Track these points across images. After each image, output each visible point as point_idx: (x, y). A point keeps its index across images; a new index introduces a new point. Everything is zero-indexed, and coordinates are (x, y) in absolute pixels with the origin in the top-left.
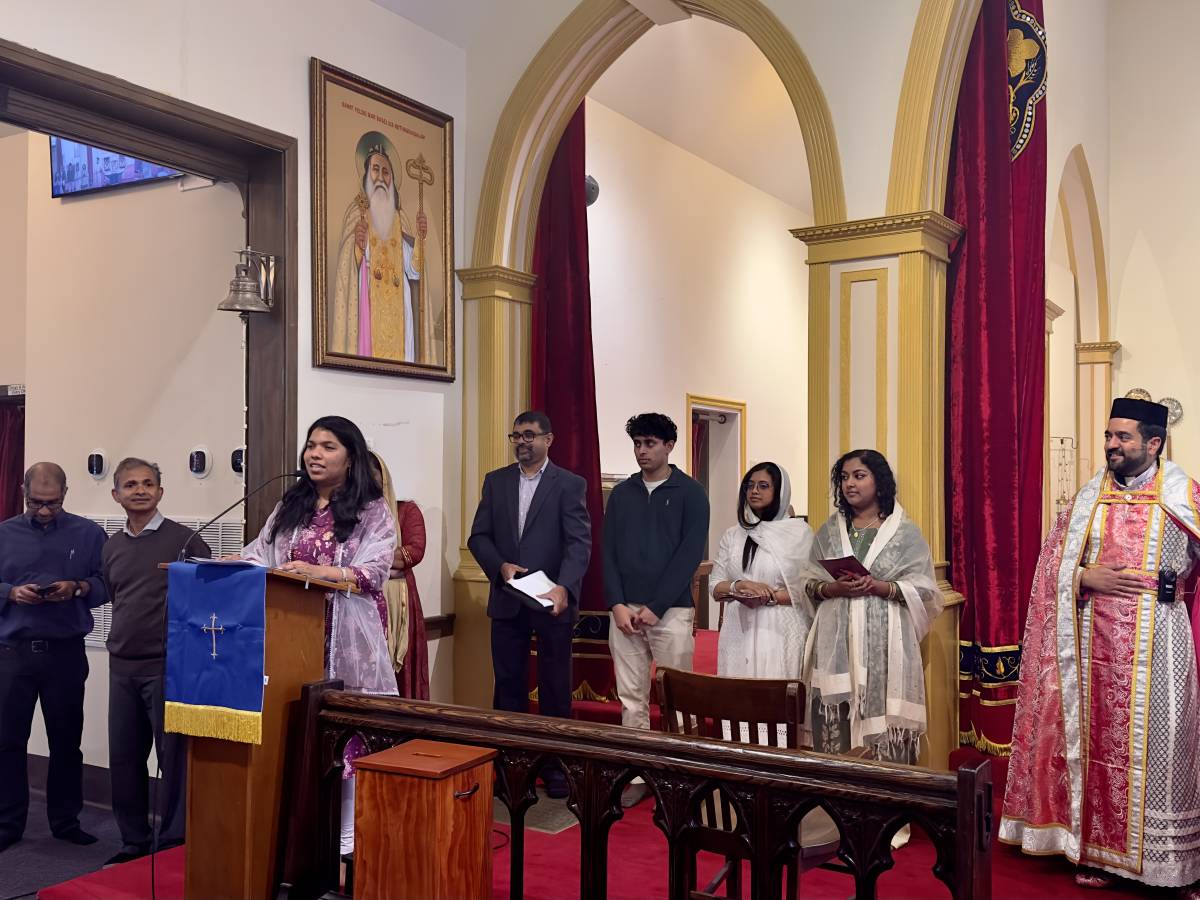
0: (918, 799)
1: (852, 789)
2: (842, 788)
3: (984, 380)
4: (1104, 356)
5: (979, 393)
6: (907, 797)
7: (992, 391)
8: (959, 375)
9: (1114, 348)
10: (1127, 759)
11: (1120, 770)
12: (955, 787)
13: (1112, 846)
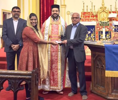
0: (25, 77)
1: (13, 76)
2: (11, 76)
3: (45, 6)
4: (64, 6)
5: (44, 8)
6: (23, 77)
7: (46, 8)
8: (42, 6)
9: (65, 5)
10: (57, 69)
11: (56, 71)
12: (31, 74)
13: (55, 86)
